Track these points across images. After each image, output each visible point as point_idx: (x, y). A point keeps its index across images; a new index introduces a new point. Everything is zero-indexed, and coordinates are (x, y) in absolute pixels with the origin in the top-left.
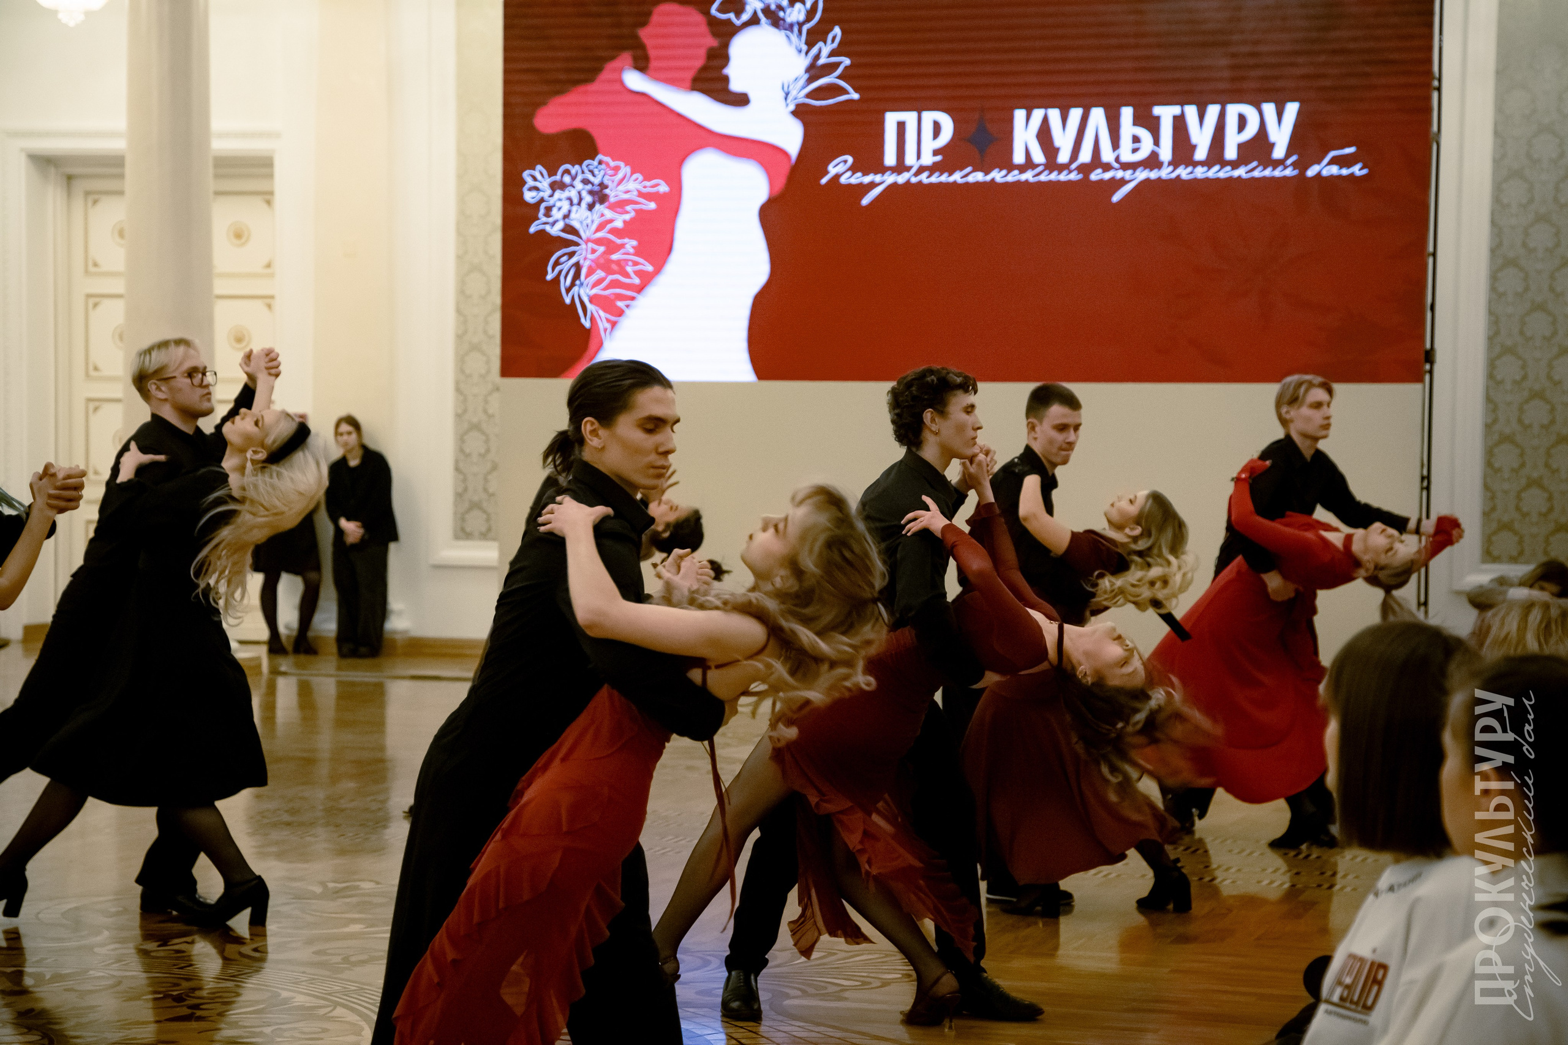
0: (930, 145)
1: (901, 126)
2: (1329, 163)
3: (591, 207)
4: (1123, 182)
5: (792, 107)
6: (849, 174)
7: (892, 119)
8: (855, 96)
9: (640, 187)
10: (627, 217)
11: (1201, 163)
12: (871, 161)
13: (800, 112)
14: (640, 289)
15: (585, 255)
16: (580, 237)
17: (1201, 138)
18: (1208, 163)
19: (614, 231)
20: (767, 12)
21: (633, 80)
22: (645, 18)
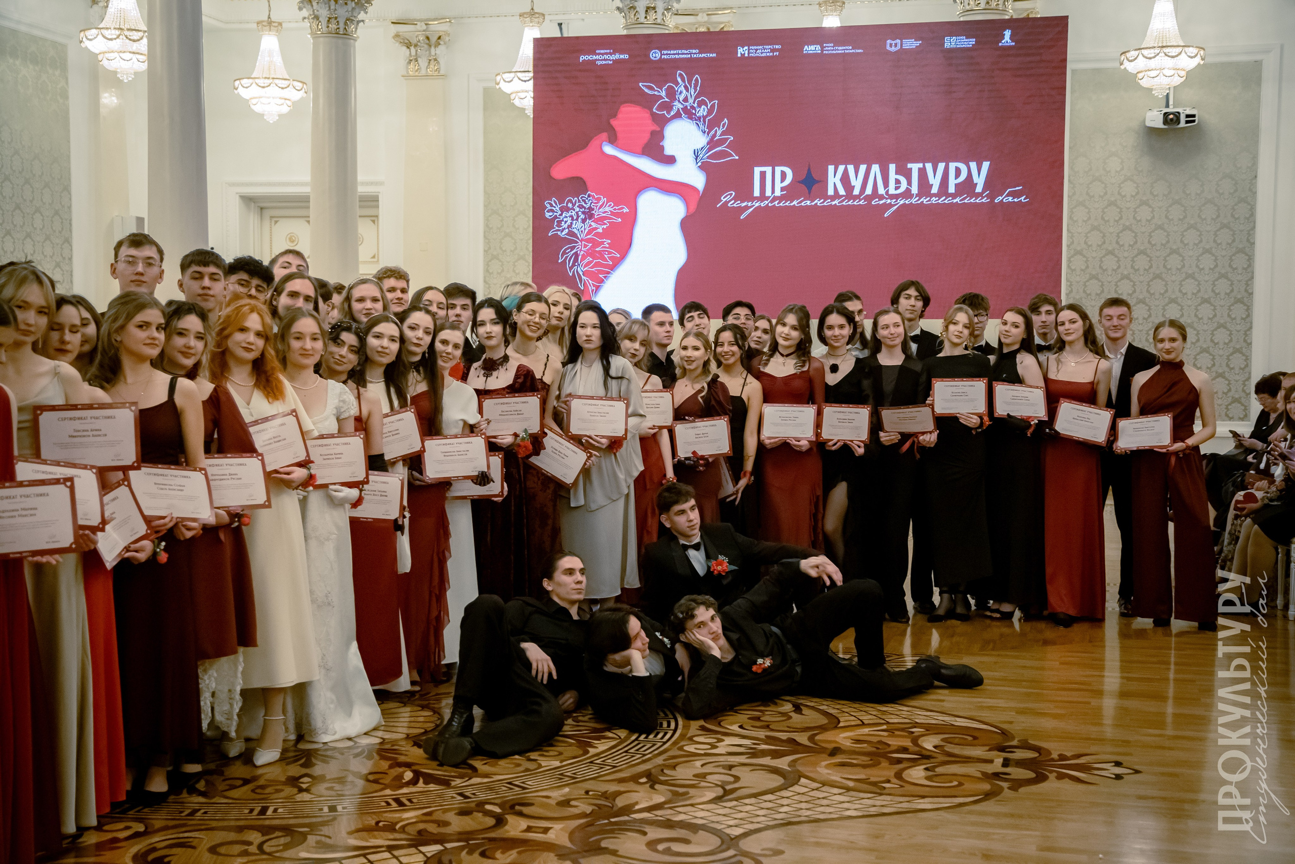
0: (778, 185)
1: (763, 175)
2: (1007, 195)
3: (584, 221)
4: (891, 206)
5: (699, 164)
6: (733, 201)
7: (757, 170)
8: (737, 158)
9: (612, 209)
10: (605, 227)
11: (935, 195)
12: (745, 193)
14: (613, 267)
15: (581, 248)
16: (578, 239)
17: (935, 182)
18: (938, 195)
19: (597, 234)
20: (685, 109)
21: (609, 150)
22: (614, 115)
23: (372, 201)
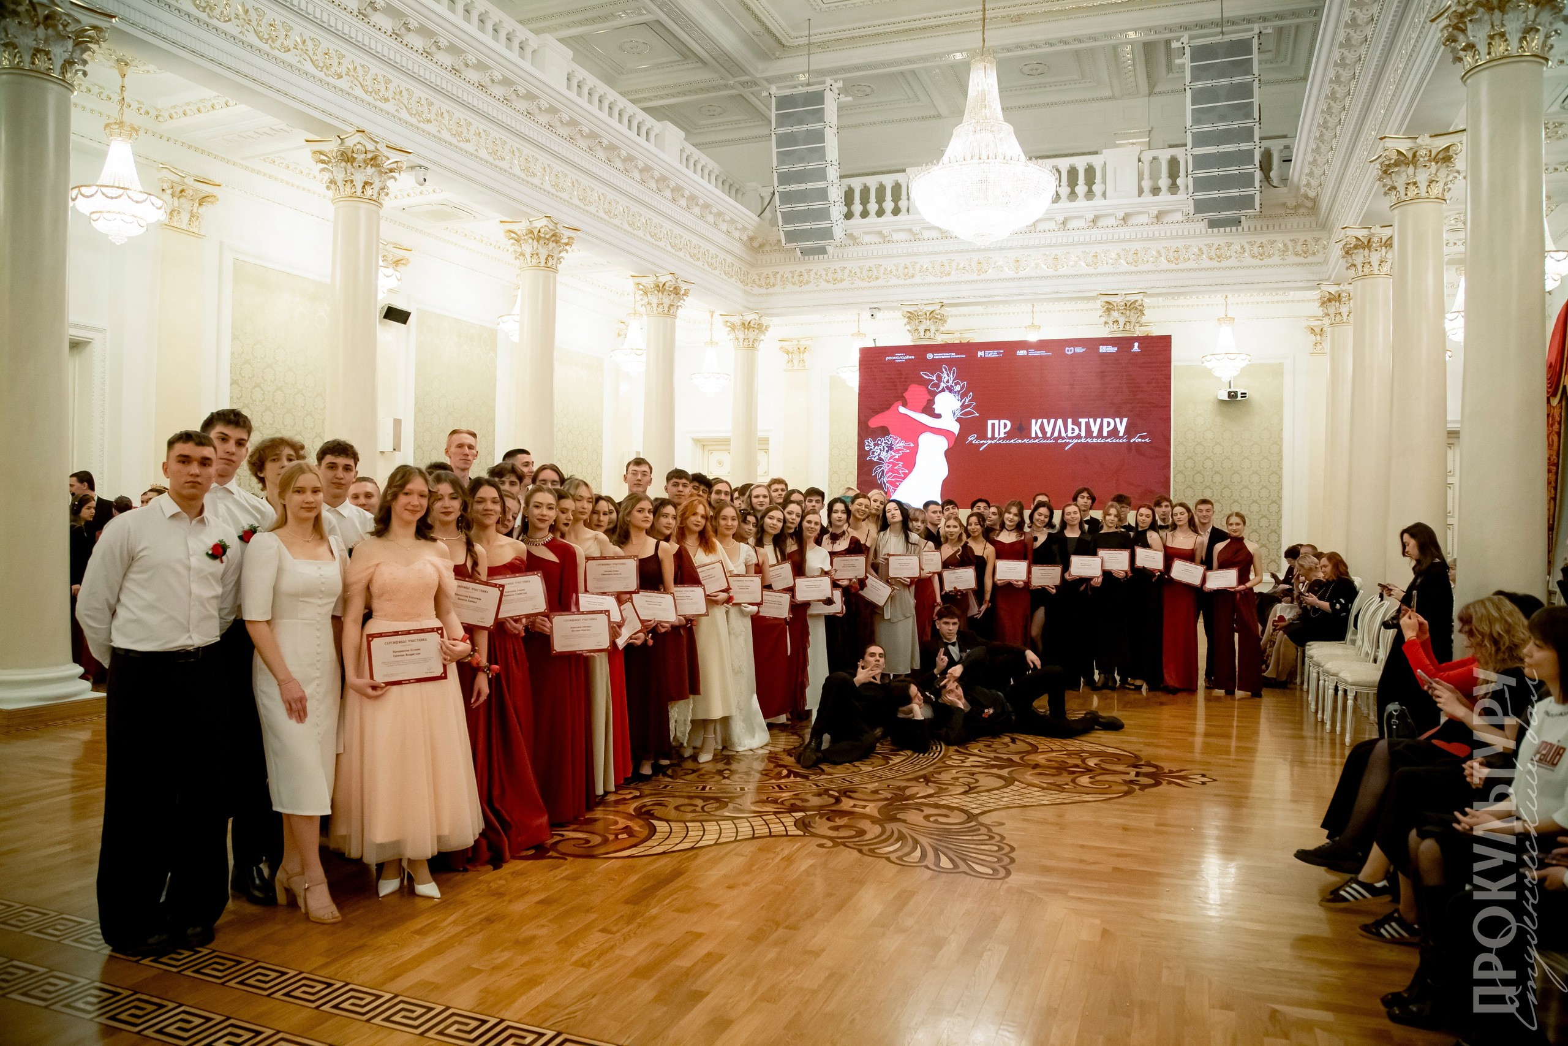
0: (1003, 431)
1: (993, 425)
2: (1138, 438)
3: (887, 451)
4: (1069, 443)
5: (956, 418)
6: (975, 440)
7: (990, 422)
8: (978, 415)
9: (904, 445)
10: (900, 455)
11: (1095, 438)
12: (983, 435)
13: (958, 420)
14: (904, 478)
15: (885, 468)
16: (884, 462)
17: (1095, 430)
18: (1097, 437)
19: (895, 459)
20: (947, 387)
21: (902, 410)
22: (906, 390)
23: (765, 441)
